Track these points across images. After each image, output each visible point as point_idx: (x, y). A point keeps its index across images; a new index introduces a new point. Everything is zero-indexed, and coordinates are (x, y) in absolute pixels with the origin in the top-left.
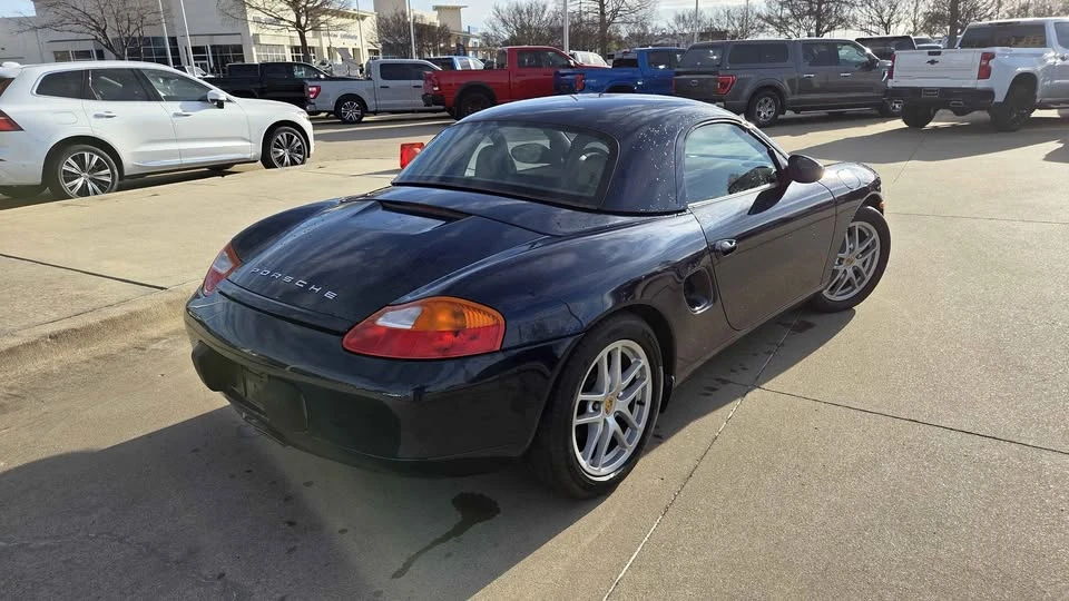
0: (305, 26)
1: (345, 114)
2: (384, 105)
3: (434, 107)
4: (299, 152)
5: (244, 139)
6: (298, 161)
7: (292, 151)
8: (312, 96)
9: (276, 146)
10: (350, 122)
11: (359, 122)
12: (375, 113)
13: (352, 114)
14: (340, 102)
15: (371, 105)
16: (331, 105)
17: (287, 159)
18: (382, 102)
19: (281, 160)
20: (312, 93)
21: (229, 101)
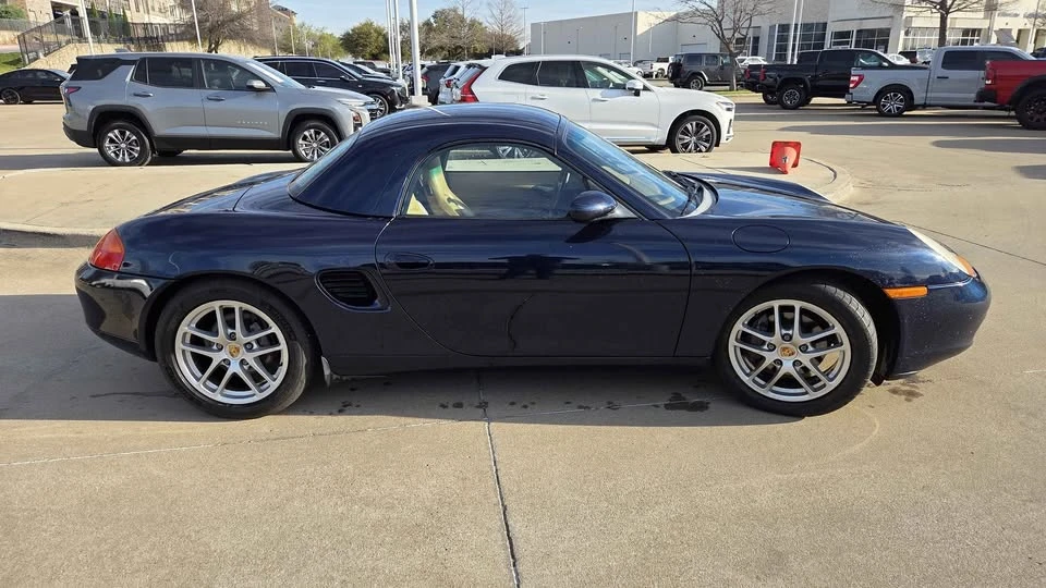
0: (950, 8)
1: (884, 106)
2: (935, 98)
3: (986, 104)
4: (707, 141)
5: (653, 125)
6: (704, 149)
7: (699, 139)
8: (851, 85)
9: (683, 133)
10: (889, 115)
11: (899, 115)
12: (924, 106)
13: (892, 105)
14: (881, 93)
15: (918, 98)
16: (870, 96)
17: (692, 146)
18: (933, 95)
19: (686, 146)
20: (853, 82)
21: (645, 89)
